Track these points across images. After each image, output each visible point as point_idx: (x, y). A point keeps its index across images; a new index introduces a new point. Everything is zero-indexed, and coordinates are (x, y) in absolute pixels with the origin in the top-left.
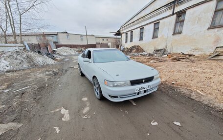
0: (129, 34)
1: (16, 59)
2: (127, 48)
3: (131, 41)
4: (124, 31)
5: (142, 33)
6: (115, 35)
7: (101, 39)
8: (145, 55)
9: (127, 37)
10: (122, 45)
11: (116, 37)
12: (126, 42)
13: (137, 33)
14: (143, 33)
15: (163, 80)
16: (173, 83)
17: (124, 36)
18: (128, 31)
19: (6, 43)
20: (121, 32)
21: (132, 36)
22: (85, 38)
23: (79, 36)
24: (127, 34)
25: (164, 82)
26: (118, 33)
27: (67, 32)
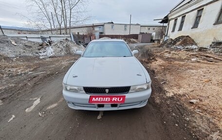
0: (179, 19)
1: (59, 47)
2: (172, 40)
3: (180, 29)
4: (173, 17)
5: (198, 18)
6: (161, 22)
7: (146, 28)
8: (192, 49)
9: (175, 24)
10: (167, 36)
11: (162, 24)
12: (173, 31)
13: (191, 17)
14: (200, 16)
15: (181, 92)
16: (192, 101)
17: (172, 23)
18: (179, 16)
19: (61, 34)
20: (170, 18)
21: (182, 22)
22: (128, 27)
23: (123, 26)
24: (176, 20)
25: (179, 95)
26: (166, 20)
27: (112, 23)
